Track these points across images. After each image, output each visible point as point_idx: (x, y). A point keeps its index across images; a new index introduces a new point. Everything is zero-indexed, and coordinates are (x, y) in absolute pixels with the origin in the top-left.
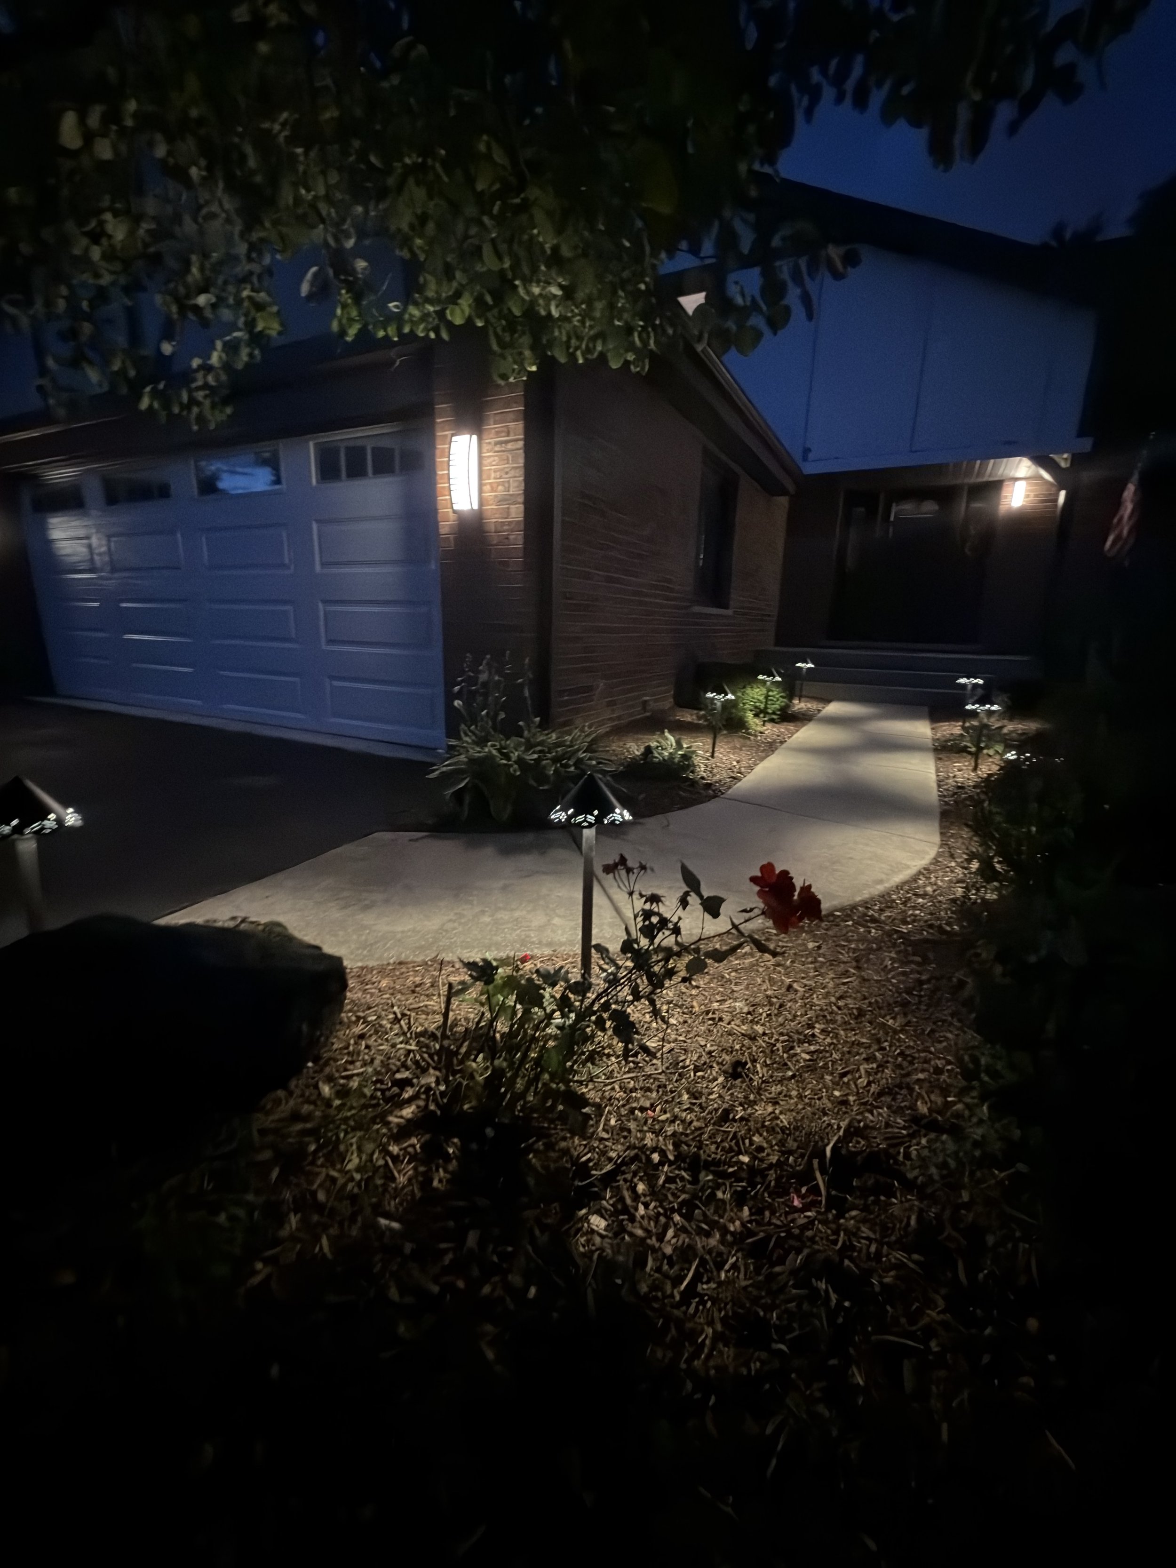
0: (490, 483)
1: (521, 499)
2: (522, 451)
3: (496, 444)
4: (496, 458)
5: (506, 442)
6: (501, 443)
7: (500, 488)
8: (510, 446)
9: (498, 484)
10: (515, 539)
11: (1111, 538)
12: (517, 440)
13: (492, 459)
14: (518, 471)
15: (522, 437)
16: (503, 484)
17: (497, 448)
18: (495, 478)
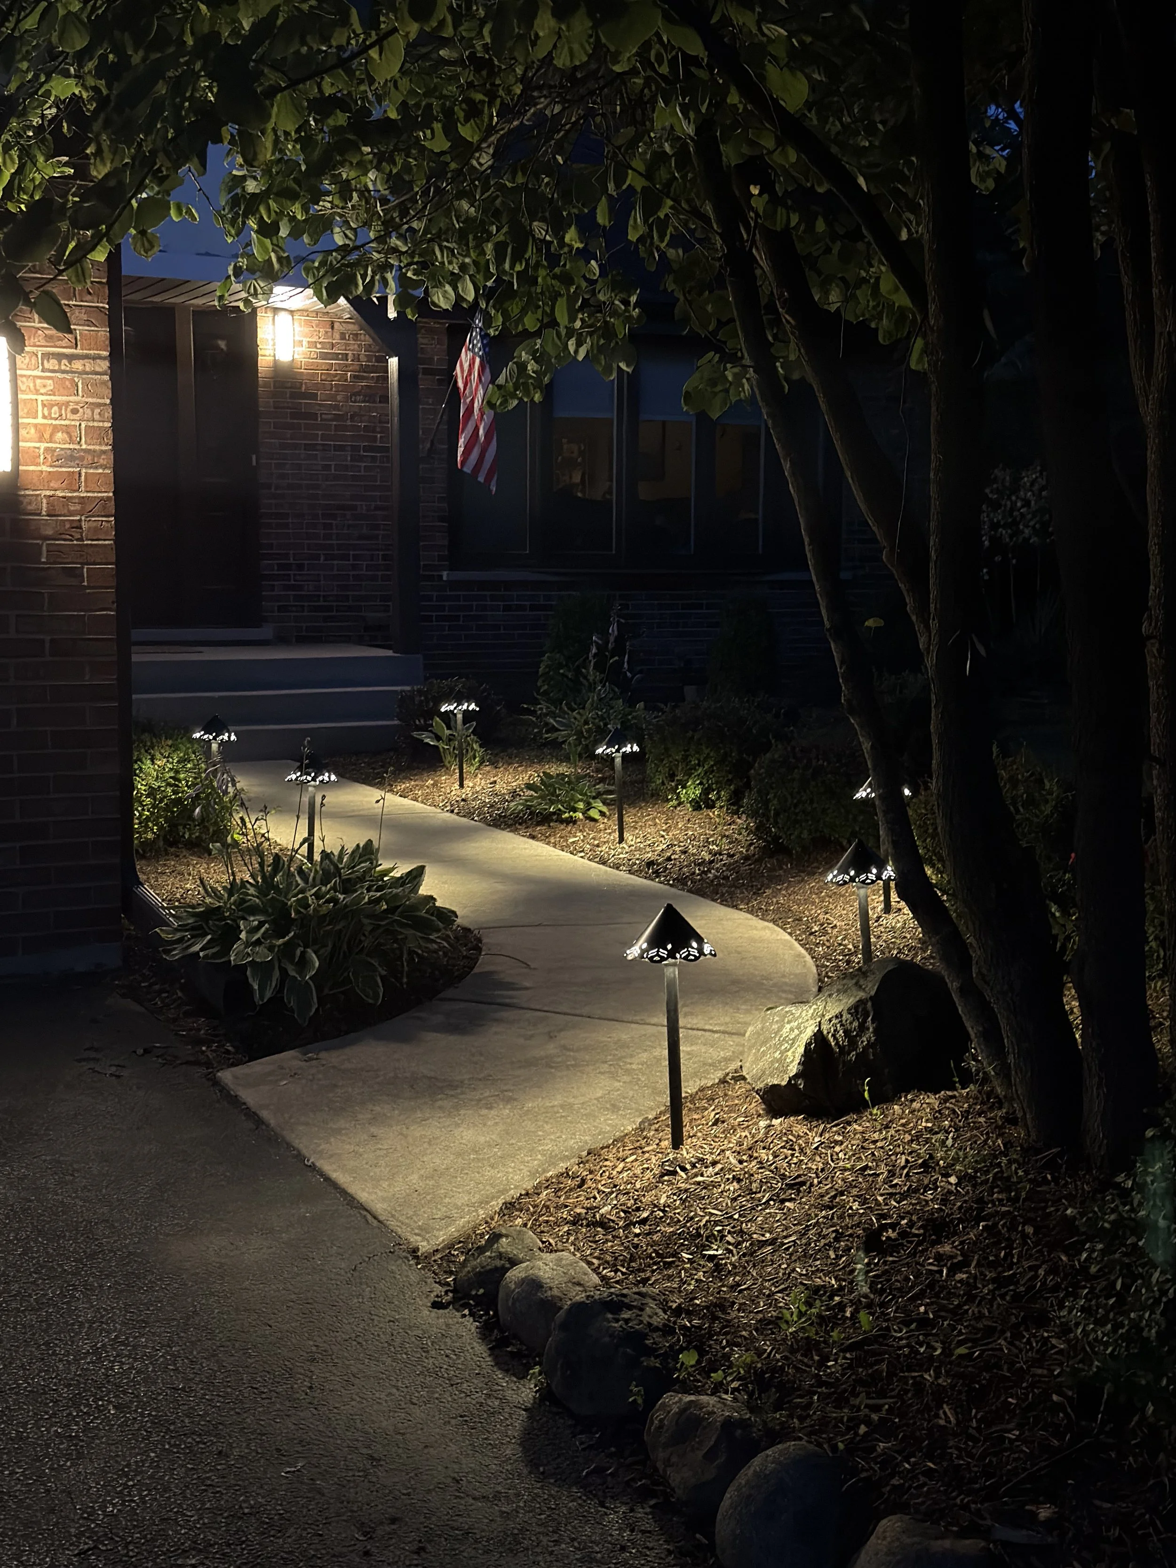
0: (36, 425)
1: (108, 459)
2: (107, 378)
3: (47, 356)
4: (50, 382)
5: (71, 358)
6: (59, 357)
7: (59, 435)
8: (78, 365)
9: (56, 429)
10: (96, 530)
11: (462, 442)
12: (95, 358)
13: (38, 381)
14: (97, 411)
15: (106, 354)
16: (67, 430)
17: (52, 364)
18: (44, 417)
